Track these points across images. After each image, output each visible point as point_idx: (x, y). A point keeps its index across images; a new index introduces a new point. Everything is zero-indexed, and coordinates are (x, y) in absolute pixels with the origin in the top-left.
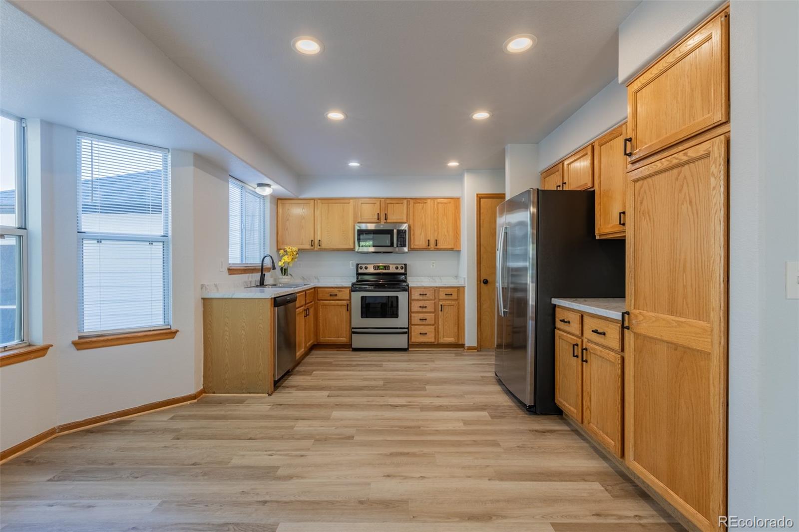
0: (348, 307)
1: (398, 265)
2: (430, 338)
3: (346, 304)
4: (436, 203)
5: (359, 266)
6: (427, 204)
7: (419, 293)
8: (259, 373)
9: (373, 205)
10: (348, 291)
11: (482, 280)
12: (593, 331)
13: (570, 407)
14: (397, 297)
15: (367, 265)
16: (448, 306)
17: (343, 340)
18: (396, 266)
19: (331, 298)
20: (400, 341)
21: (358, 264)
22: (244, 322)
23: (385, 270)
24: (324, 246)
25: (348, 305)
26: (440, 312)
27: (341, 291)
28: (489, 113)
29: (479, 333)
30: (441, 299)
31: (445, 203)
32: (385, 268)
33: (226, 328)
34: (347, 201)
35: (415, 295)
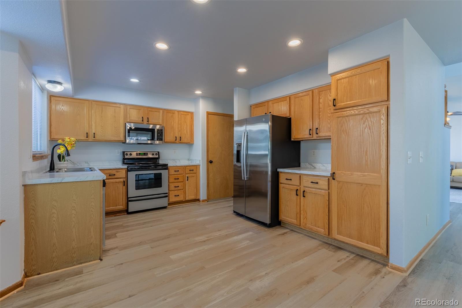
0: (126, 183)
1: (153, 153)
2: (181, 198)
3: (123, 181)
4: (180, 114)
5: (125, 153)
6: (175, 114)
7: (174, 170)
8: (91, 244)
9: (138, 110)
10: (124, 172)
11: (209, 161)
12: (311, 182)
13: (291, 220)
14: (161, 174)
15: (131, 153)
16: (191, 177)
17: (121, 207)
18: (152, 153)
19: (110, 177)
20: (163, 202)
21: (124, 152)
22: (75, 203)
23: (145, 156)
24: (97, 137)
25: (124, 182)
26: (186, 181)
27: (119, 172)
28: (246, 69)
29: (208, 192)
30: (187, 173)
31: (185, 115)
32: (145, 154)
33: (54, 211)
34: (118, 105)
35: (172, 172)
